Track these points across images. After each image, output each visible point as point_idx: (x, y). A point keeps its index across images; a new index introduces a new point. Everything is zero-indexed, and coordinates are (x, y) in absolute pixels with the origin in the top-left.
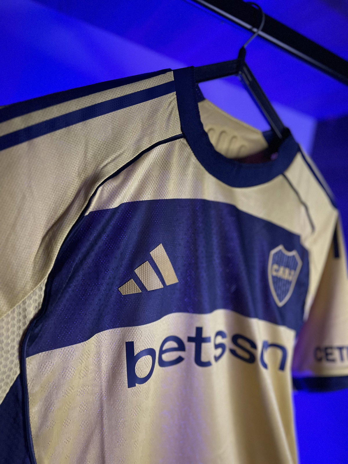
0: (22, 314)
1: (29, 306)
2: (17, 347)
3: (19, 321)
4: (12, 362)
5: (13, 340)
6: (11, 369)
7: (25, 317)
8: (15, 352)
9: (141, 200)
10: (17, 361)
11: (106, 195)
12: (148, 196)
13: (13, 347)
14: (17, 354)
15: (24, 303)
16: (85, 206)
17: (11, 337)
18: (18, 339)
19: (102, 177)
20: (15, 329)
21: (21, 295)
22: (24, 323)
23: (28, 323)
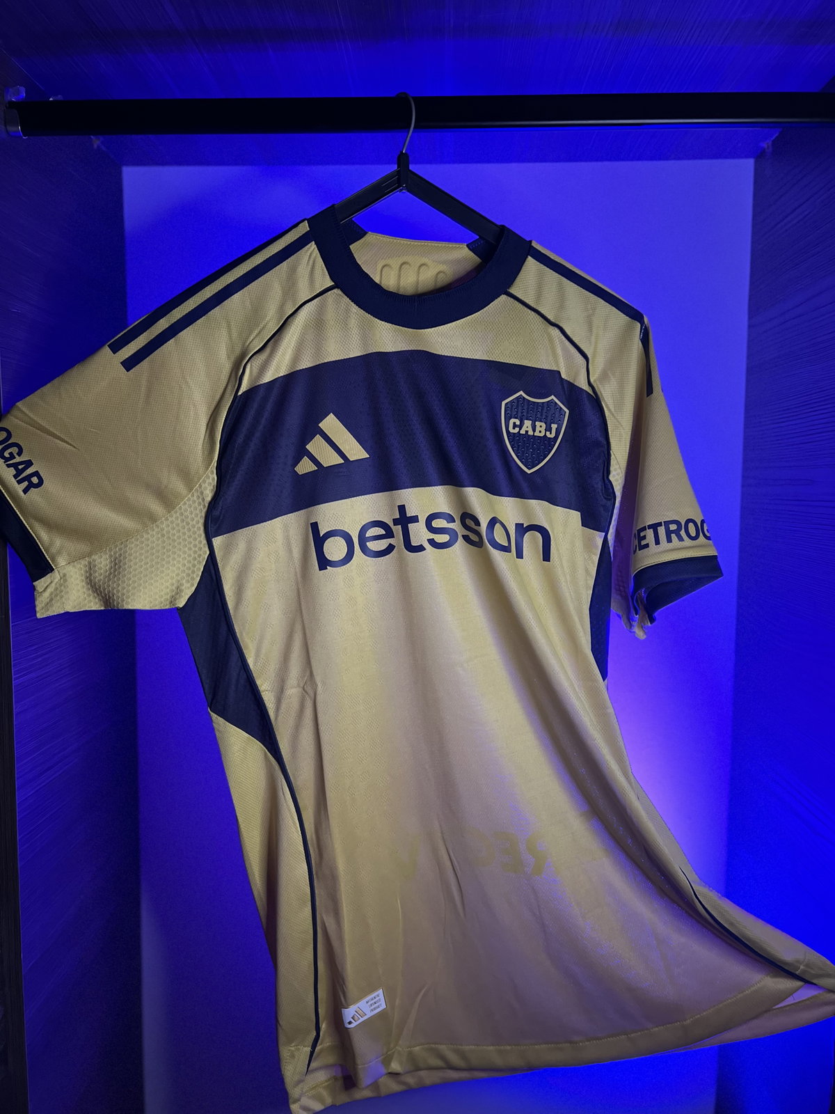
0: (201, 497)
1: (206, 488)
2: (202, 528)
3: (200, 504)
4: (200, 542)
5: (198, 522)
6: (200, 549)
7: (203, 500)
8: (202, 531)
9: (298, 369)
10: (205, 542)
11: (255, 371)
12: (306, 363)
13: (199, 529)
14: (203, 535)
15: (200, 486)
16: (237, 386)
17: (196, 519)
18: (202, 521)
19: (248, 354)
20: (198, 512)
21: (196, 479)
22: (204, 506)
23: (207, 505)
